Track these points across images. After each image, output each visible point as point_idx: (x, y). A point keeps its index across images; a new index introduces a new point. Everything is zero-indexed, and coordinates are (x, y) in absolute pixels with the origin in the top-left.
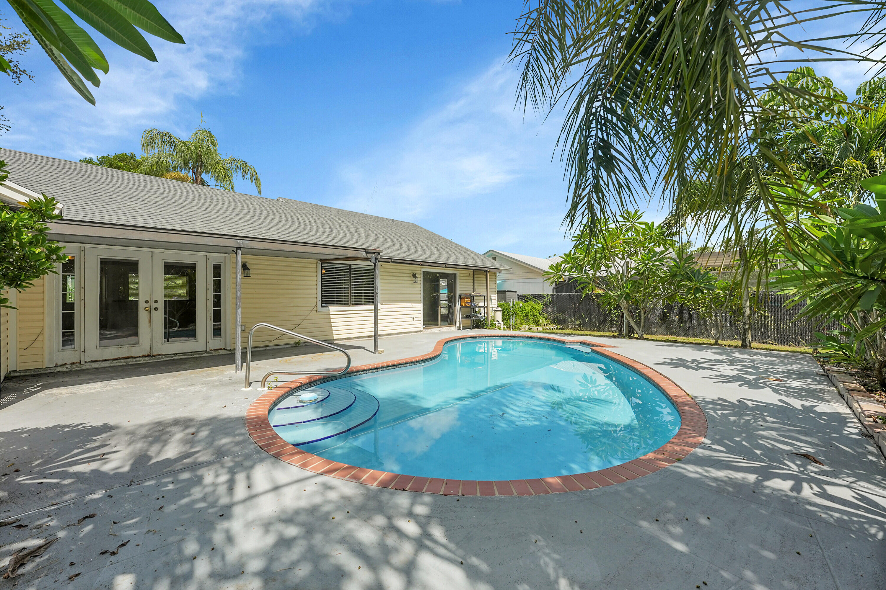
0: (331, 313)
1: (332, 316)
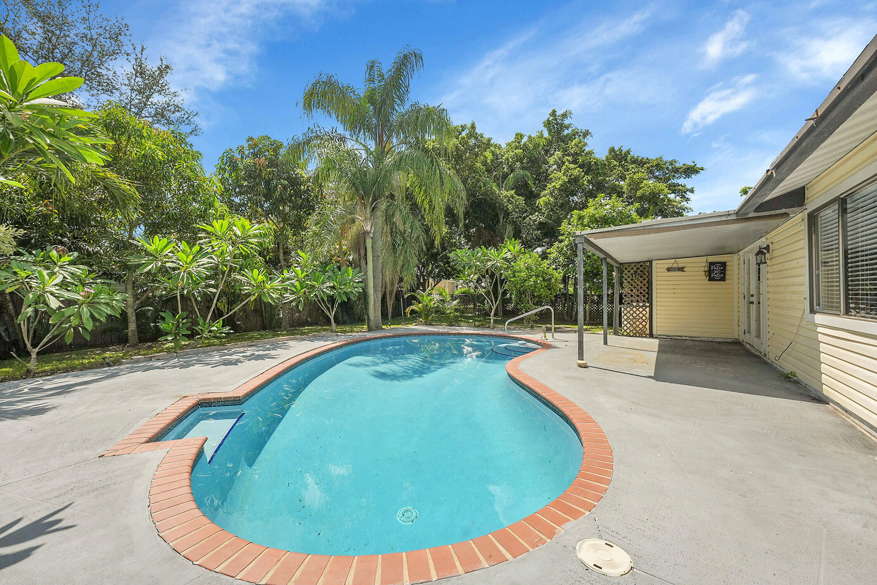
0: (819, 329)
1: (819, 337)
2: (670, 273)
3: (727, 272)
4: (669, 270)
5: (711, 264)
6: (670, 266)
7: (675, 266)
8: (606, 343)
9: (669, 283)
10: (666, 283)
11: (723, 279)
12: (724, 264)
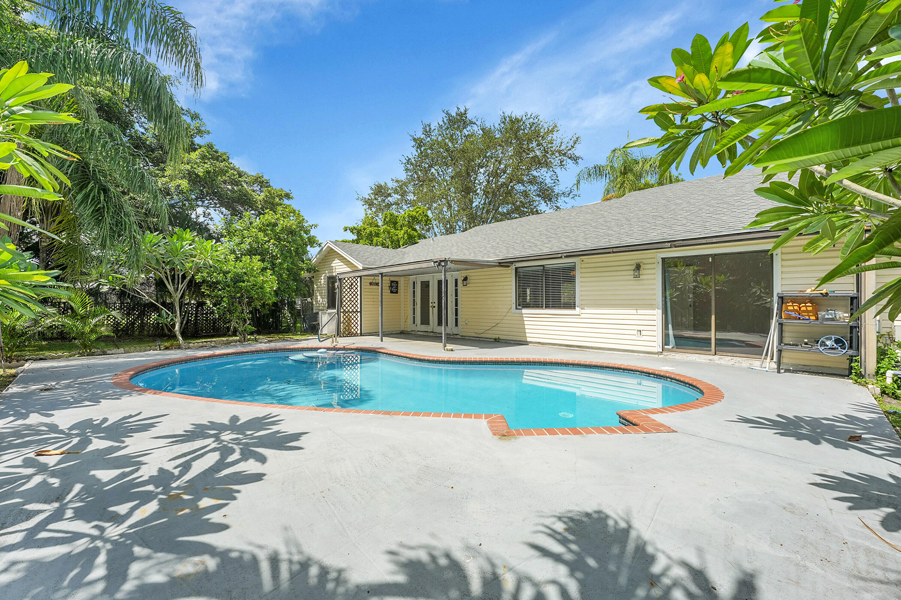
0: (524, 316)
1: (525, 319)
2: (372, 287)
3: (399, 288)
4: (371, 284)
5: (392, 282)
6: (371, 281)
7: (374, 281)
8: (382, 341)
9: (371, 294)
10: (369, 294)
11: (397, 292)
12: (397, 282)
